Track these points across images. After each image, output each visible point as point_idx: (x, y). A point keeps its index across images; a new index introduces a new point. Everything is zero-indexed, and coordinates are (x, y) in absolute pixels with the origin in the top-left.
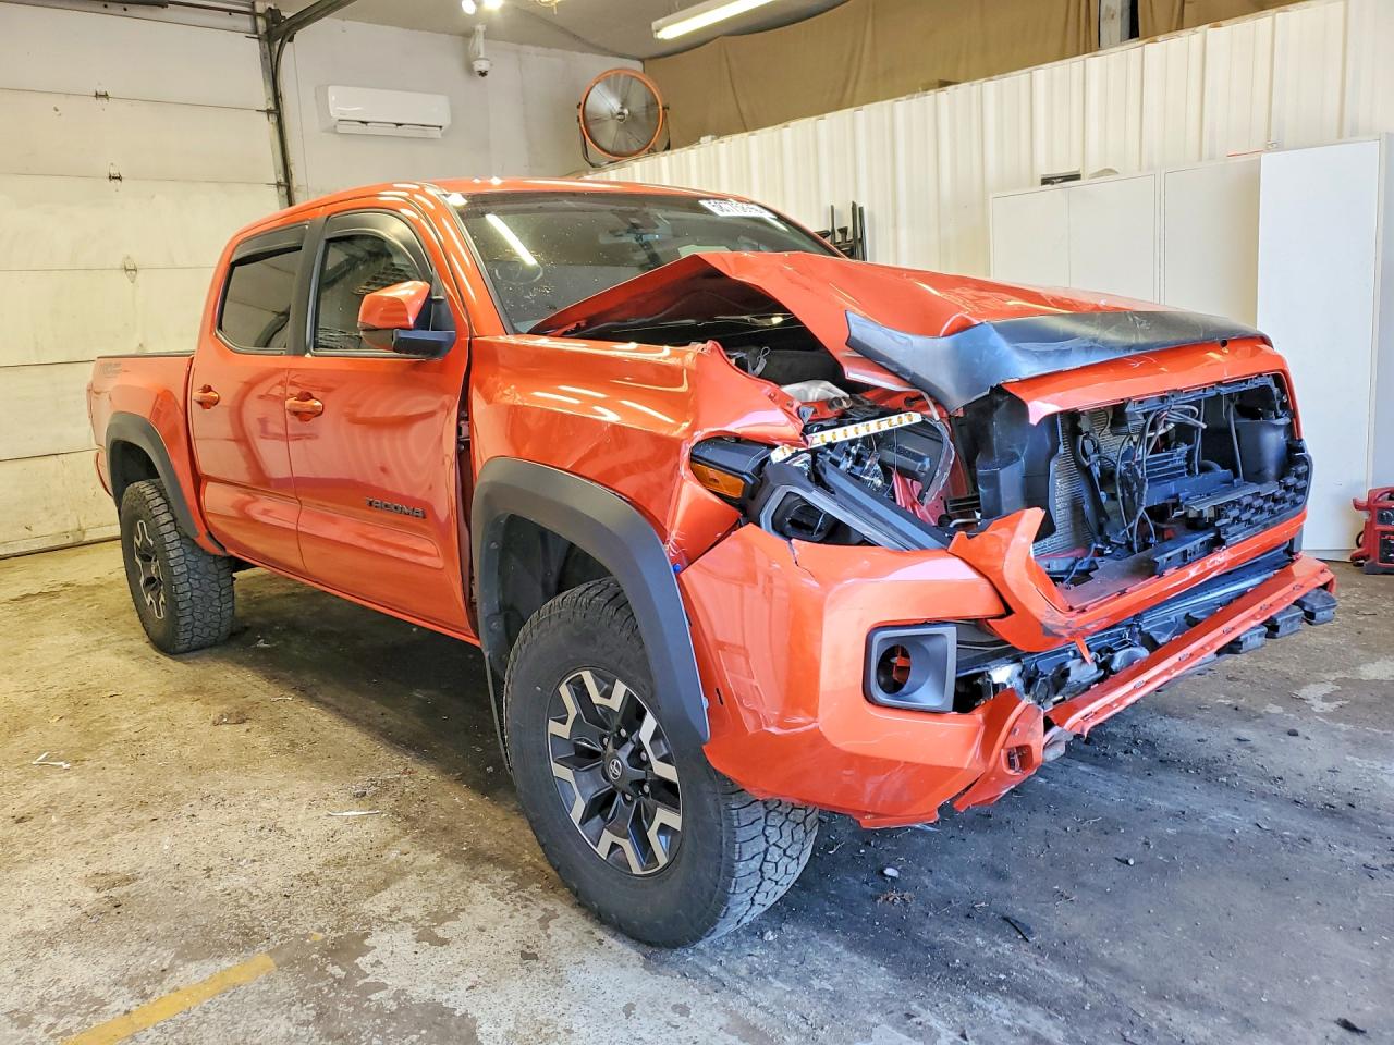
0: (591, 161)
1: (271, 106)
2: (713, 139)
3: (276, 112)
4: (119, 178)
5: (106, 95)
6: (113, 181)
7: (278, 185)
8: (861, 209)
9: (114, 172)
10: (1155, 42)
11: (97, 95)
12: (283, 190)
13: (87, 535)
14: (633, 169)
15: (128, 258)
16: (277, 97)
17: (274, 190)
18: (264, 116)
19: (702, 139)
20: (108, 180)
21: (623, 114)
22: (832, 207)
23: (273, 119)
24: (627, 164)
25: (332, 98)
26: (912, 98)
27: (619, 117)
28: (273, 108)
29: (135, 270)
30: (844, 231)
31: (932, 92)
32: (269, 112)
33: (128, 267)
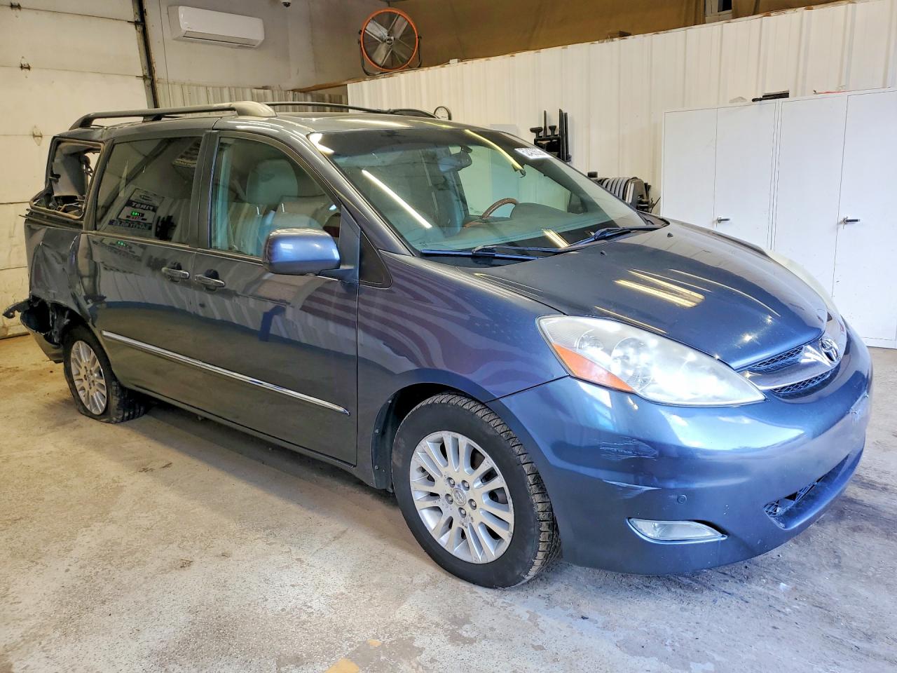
0: (368, 71)
1: (138, 19)
2: (458, 62)
3: (141, 22)
4: (29, 68)
5: (19, 7)
6: (24, 71)
7: (144, 78)
8: (566, 114)
9: (24, 62)
10: (770, 16)
11: (12, 6)
12: (148, 82)
13: (10, 330)
14: (399, 78)
15: (35, 127)
16: (142, 12)
17: (141, 81)
18: (133, 27)
19: (451, 61)
20: (20, 69)
21: (391, 40)
22: (545, 112)
23: (140, 28)
24: (395, 74)
25: (181, 16)
26: (603, 42)
27: (388, 42)
28: (139, 20)
29: (41, 137)
30: (553, 128)
31: (616, 39)
32: (136, 23)
33: (36, 134)
